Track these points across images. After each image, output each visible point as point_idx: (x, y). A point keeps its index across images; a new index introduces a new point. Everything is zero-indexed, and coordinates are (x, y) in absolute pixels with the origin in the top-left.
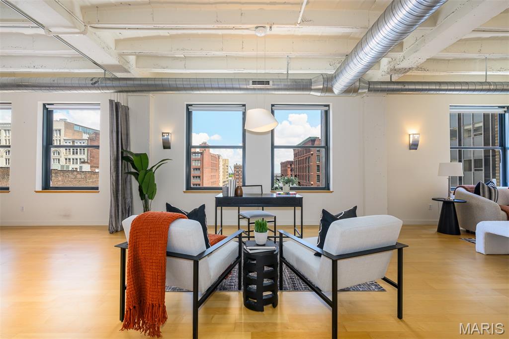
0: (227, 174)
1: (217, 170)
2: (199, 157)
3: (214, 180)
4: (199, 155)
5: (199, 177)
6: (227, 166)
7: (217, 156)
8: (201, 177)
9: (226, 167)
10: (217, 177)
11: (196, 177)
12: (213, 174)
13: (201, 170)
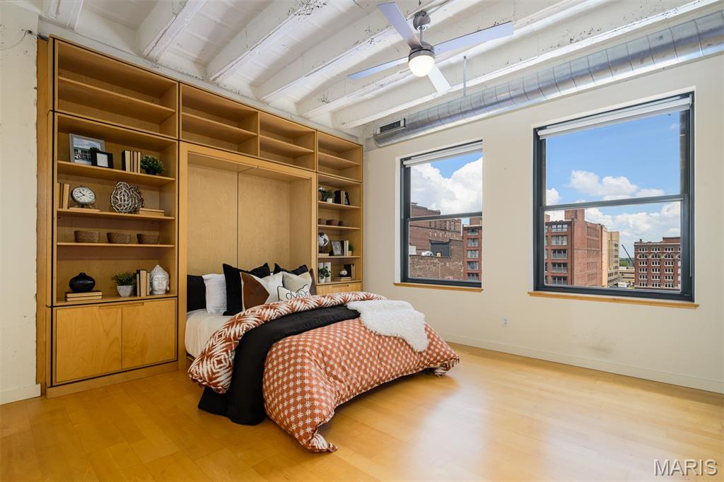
0: (615, 259)
1: (599, 253)
2: (565, 230)
3: (594, 271)
4: (565, 226)
5: (565, 265)
6: (616, 245)
7: (598, 228)
8: (569, 265)
9: (614, 248)
10: (599, 264)
11: (559, 265)
12: (591, 260)
13: (568, 252)
